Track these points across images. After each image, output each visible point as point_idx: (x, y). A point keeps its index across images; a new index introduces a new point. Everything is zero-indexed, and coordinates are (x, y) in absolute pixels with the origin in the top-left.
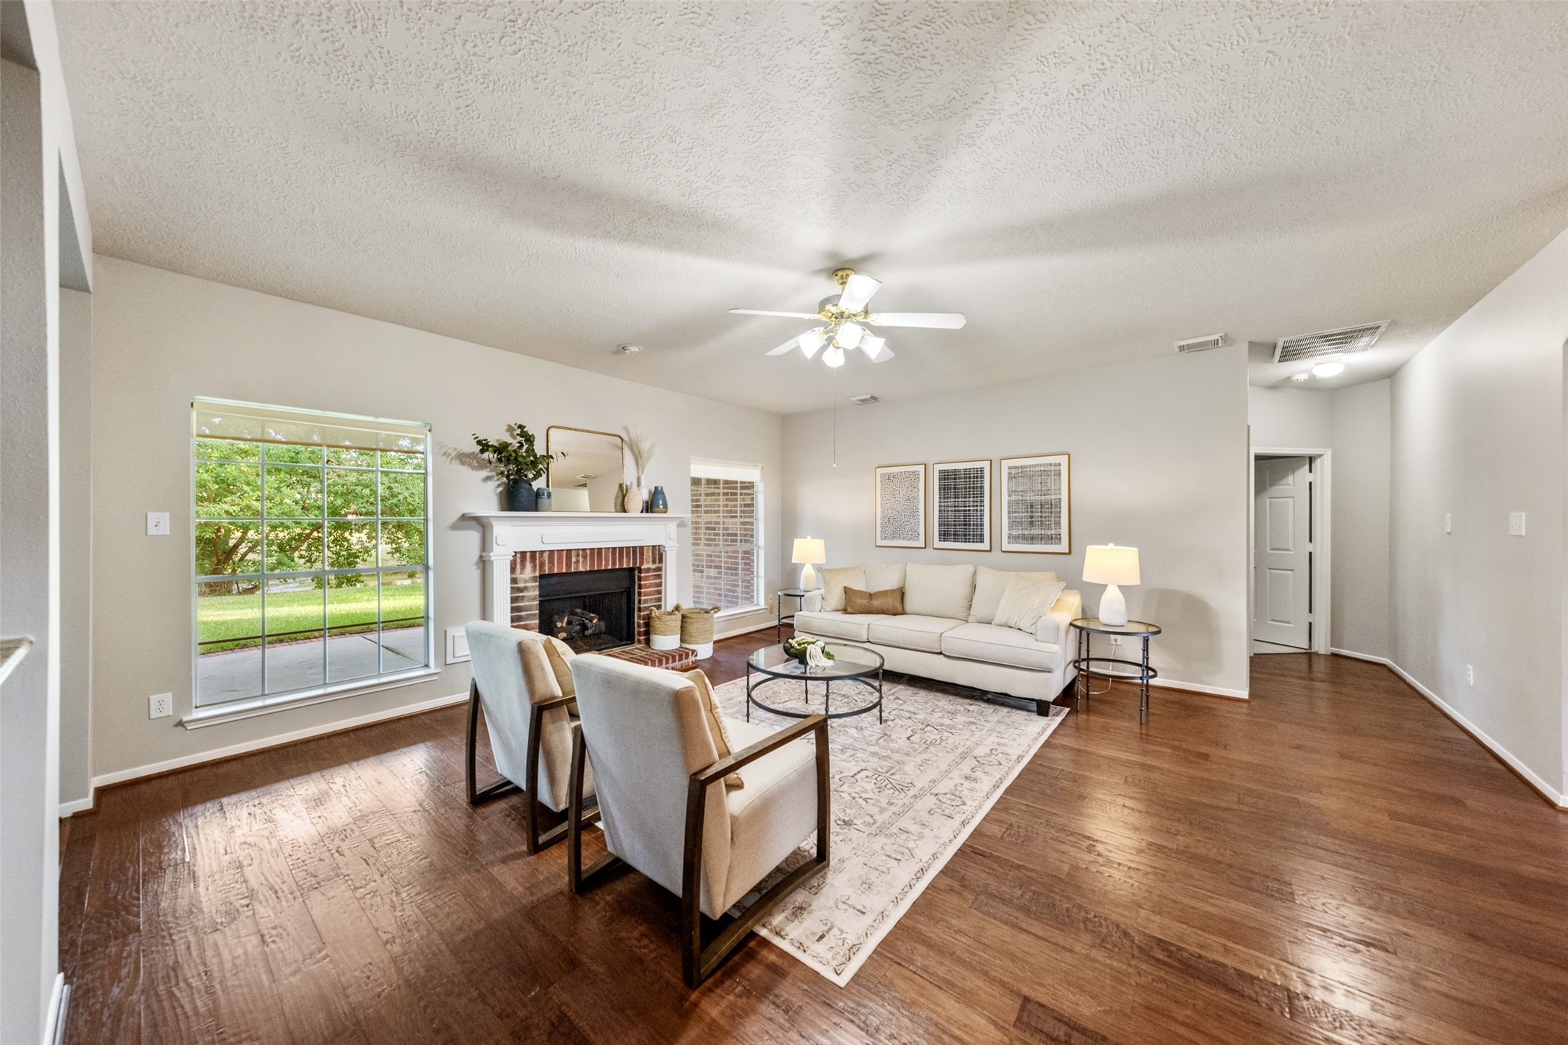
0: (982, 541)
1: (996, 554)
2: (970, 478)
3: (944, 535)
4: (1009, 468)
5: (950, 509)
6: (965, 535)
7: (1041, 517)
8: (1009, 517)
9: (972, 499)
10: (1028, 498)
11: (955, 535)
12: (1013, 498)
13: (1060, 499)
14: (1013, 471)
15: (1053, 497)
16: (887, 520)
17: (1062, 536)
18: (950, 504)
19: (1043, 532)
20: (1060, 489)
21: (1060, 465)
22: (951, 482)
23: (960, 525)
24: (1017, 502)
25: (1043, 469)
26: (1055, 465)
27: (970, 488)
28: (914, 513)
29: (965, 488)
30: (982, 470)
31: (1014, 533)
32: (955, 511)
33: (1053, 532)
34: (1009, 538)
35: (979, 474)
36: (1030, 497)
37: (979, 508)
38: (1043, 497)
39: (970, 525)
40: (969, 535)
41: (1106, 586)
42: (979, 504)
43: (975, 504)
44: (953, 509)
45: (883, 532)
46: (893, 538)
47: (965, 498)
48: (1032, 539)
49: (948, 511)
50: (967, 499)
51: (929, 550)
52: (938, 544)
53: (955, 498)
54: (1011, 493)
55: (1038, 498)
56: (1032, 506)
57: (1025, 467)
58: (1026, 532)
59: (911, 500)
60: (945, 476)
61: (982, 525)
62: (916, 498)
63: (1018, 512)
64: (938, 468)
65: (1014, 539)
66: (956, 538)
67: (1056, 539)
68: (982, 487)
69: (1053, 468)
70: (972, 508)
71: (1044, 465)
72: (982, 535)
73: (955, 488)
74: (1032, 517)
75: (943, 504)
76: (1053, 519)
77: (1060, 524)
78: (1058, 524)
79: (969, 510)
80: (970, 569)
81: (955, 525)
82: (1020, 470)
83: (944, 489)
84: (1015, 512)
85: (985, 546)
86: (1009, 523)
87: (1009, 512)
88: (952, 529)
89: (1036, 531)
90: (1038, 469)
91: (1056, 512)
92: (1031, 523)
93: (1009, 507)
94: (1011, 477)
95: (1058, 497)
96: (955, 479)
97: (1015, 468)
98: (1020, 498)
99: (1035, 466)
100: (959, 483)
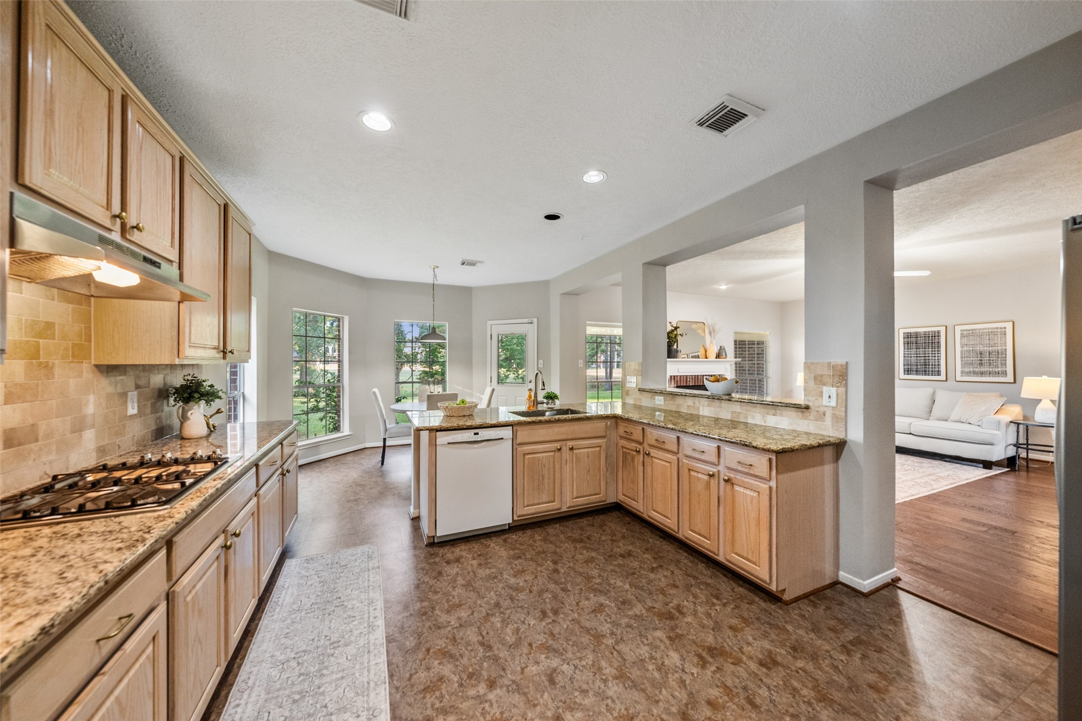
0: (939, 375)
1: (951, 382)
2: (929, 337)
3: (908, 371)
4: (962, 331)
5: (912, 355)
6: (925, 371)
7: (989, 360)
8: (962, 361)
9: (930, 350)
12: (965, 348)
13: (1006, 350)
14: (965, 333)
15: (1000, 348)
17: (1008, 372)
18: (913, 353)
19: (991, 370)
20: (1005, 343)
21: (1005, 328)
22: (914, 340)
23: (921, 365)
24: (969, 351)
25: (990, 331)
26: (1001, 328)
27: (929, 343)
29: (925, 343)
30: (939, 332)
31: (966, 370)
32: (917, 357)
33: (1000, 369)
34: (962, 373)
35: (937, 335)
36: (979, 348)
37: (936, 355)
38: (991, 348)
39: (929, 365)
40: (929, 371)
41: (1041, 400)
42: (936, 352)
43: (934, 352)
44: (915, 355)
47: (925, 349)
48: (982, 374)
49: (911, 357)
50: (927, 350)
51: (896, 380)
52: (903, 376)
53: (916, 349)
54: (963, 346)
55: (986, 348)
56: (981, 354)
57: (975, 330)
58: (976, 370)
60: (909, 336)
61: (939, 365)
63: (969, 357)
64: (903, 331)
65: (966, 373)
66: (917, 372)
67: (1005, 373)
68: (939, 342)
69: (999, 330)
70: (930, 355)
71: (992, 328)
72: (939, 371)
73: (916, 343)
74: (981, 360)
75: (907, 353)
76: (999, 362)
77: (1005, 364)
80: (931, 390)
81: (917, 365)
82: (971, 332)
83: (908, 344)
84: (967, 357)
85: (943, 377)
86: (962, 364)
87: (962, 357)
88: (914, 368)
89: (983, 369)
90: (985, 331)
91: (1002, 357)
92: (981, 364)
93: (961, 354)
94: (962, 336)
95: (1004, 348)
96: (917, 337)
97: (967, 330)
98: (971, 349)
99: (984, 329)
100: (920, 340)
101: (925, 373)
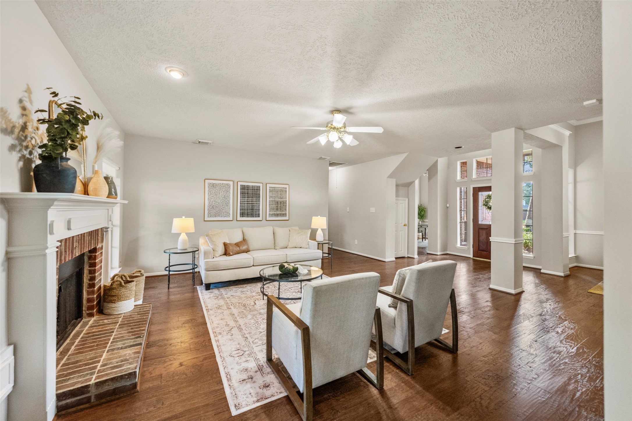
0: (259, 217)
1: (264, 221)
2: (254, 190)
3: (243, 214)
4: (270, 187)
5: (245, 203)
6: (252, 214)
7: (280, 207)
8: (269, 207)
9: (255, 199)
10: (276, 200)
11: (247, 214)
12: (271, 199)
13: (287, 201)
14: (271, 189)
15: (284, 200)
16: (212, 207)
17: (287, 214)
18: (245, 200)
19: (281, 213)
20: (286, 197)
21: (286, 188)
22: (246, 191)
23: (250, 210)
24: (272, 201)
27: (254, 194)
28: (227, 204)
29: (252, 194)
30: (259, 187)
31: (271, 213)
32: (248, 204)
33: (284, 212)
34: (269, 215)
35: (258, 188)
37: (258, 203)
38: (281, 200)
39: (254, 210)
40: (254, 214)
41: (318, 229)
42: (258, 201)
43: (257, 201)
44: (247, 203)
45: (209, 213)
46: (215, 216)
47: (252, 198)
48: (277, 215)
49: (244, 204)
50: (253, 199)
51: (235, 221)
52: (239, 218)
53: (248, 198)
54: (270, 197)
55: (279, 200)
56: (277, 203)
57: (275, 188)
58: (275, 213)
59: (226, 197)
60: (243, 188)
61: (259, 210)
62: (229, 197)
63: (273, 205)
64: (239, 184)
65: (271, 215)
66: (248, 215)
67: (285, 215)
68: (259, 194)
69: (284, 189)
70: (255, 203)
71: (282, 188)
72: (259, 214)
73: (248, 194)
74: (277, 207)
75: (242, 200)
76: (284, 208)
78: (286, 209)
79: (254, 204)
81: (248, 210)
82: (273, 189)
83: (243, 194)
84: (272, 205)
85: (261, 218)
86: (269, 209)
87: (269, 205)
88: (246, 211)
89: (279, 212)
90: (279, 189)
91: (285, 205)
92: (277, 209)
93: (269, 203)
94: (270, 191)
96: (248, 189)
97: (272, 187)
98: (273, 199)
99: (278, 188)
100: (250, 192)
101: (252, 215)
